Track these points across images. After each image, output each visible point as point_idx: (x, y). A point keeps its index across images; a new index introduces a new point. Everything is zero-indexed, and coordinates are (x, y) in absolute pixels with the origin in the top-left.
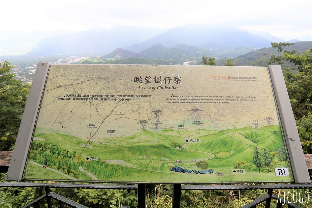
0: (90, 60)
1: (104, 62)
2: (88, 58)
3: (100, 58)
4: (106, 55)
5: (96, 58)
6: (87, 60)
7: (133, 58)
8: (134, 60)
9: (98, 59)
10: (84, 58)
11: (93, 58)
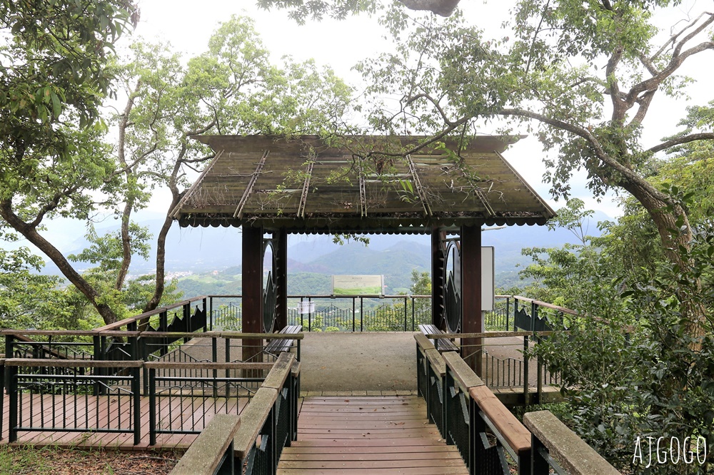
0: (195, 278)
1: (229, 284)
2: (190, 273)
3: (220, 273)
4: (232, 268)
5: (209, 274)
6: (191, 278)
7: (295, 275)
8: (298, 278)
9: (214, 277)
10: (181, 274)
11: (202, 274)
